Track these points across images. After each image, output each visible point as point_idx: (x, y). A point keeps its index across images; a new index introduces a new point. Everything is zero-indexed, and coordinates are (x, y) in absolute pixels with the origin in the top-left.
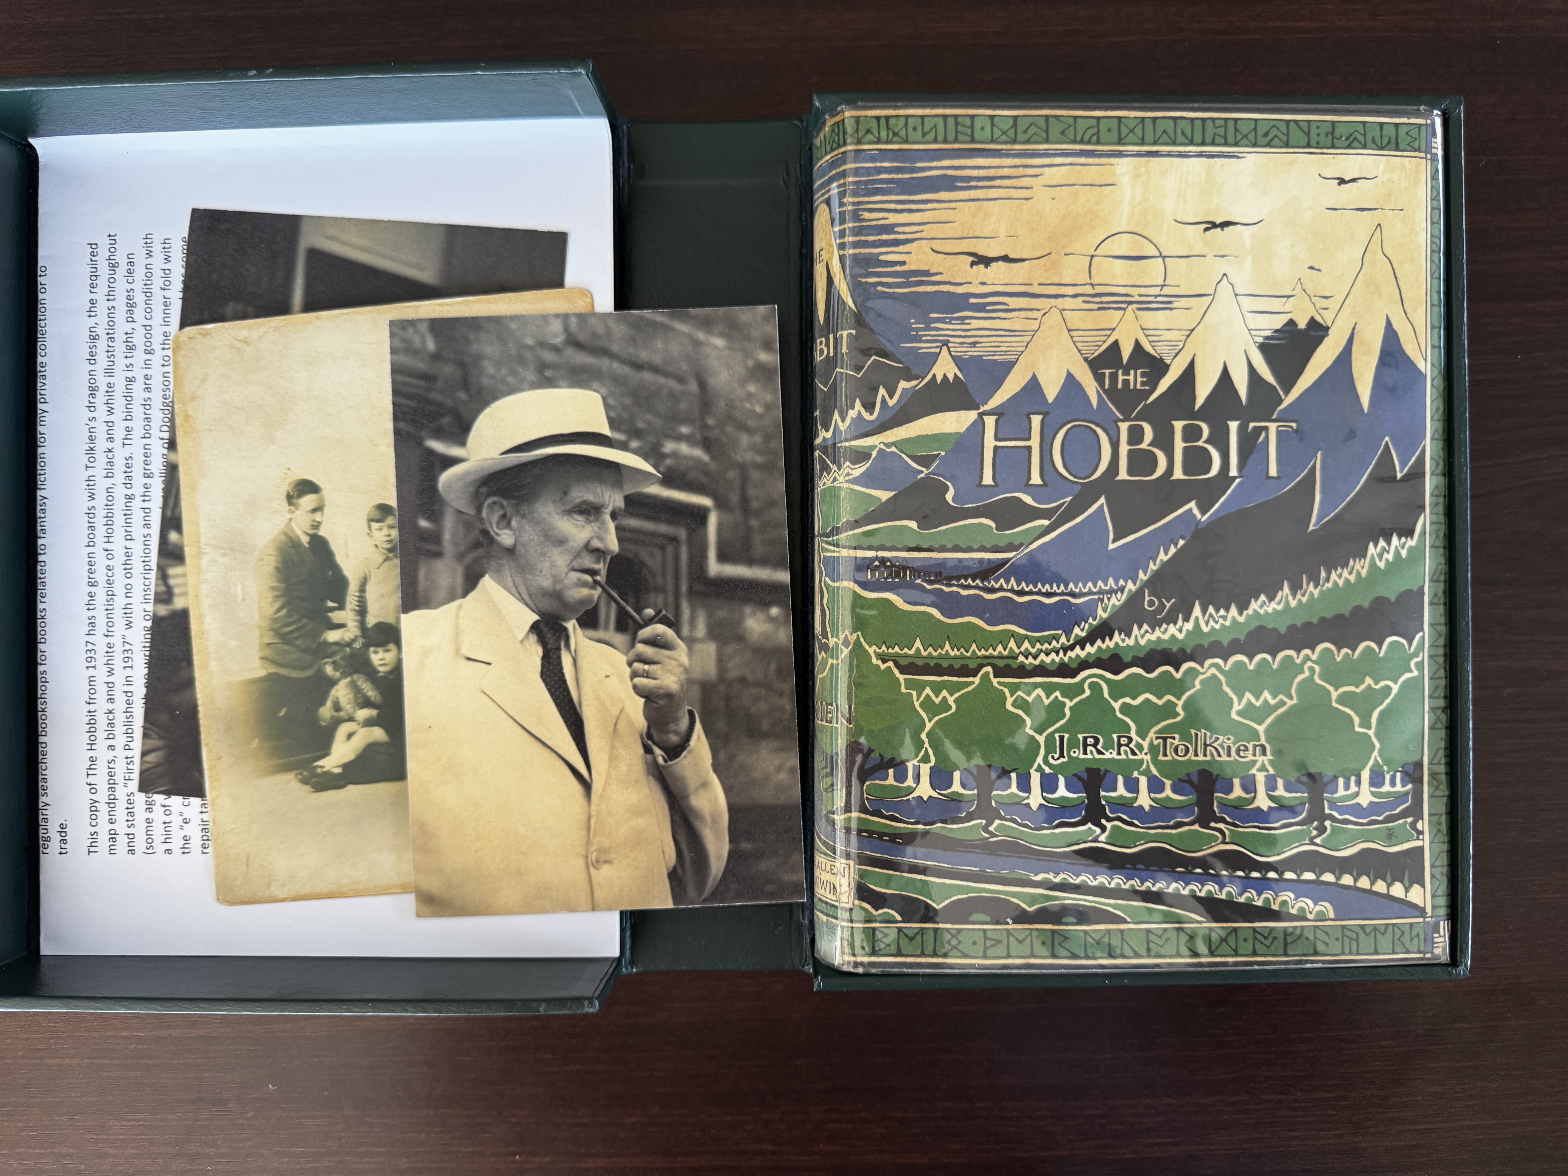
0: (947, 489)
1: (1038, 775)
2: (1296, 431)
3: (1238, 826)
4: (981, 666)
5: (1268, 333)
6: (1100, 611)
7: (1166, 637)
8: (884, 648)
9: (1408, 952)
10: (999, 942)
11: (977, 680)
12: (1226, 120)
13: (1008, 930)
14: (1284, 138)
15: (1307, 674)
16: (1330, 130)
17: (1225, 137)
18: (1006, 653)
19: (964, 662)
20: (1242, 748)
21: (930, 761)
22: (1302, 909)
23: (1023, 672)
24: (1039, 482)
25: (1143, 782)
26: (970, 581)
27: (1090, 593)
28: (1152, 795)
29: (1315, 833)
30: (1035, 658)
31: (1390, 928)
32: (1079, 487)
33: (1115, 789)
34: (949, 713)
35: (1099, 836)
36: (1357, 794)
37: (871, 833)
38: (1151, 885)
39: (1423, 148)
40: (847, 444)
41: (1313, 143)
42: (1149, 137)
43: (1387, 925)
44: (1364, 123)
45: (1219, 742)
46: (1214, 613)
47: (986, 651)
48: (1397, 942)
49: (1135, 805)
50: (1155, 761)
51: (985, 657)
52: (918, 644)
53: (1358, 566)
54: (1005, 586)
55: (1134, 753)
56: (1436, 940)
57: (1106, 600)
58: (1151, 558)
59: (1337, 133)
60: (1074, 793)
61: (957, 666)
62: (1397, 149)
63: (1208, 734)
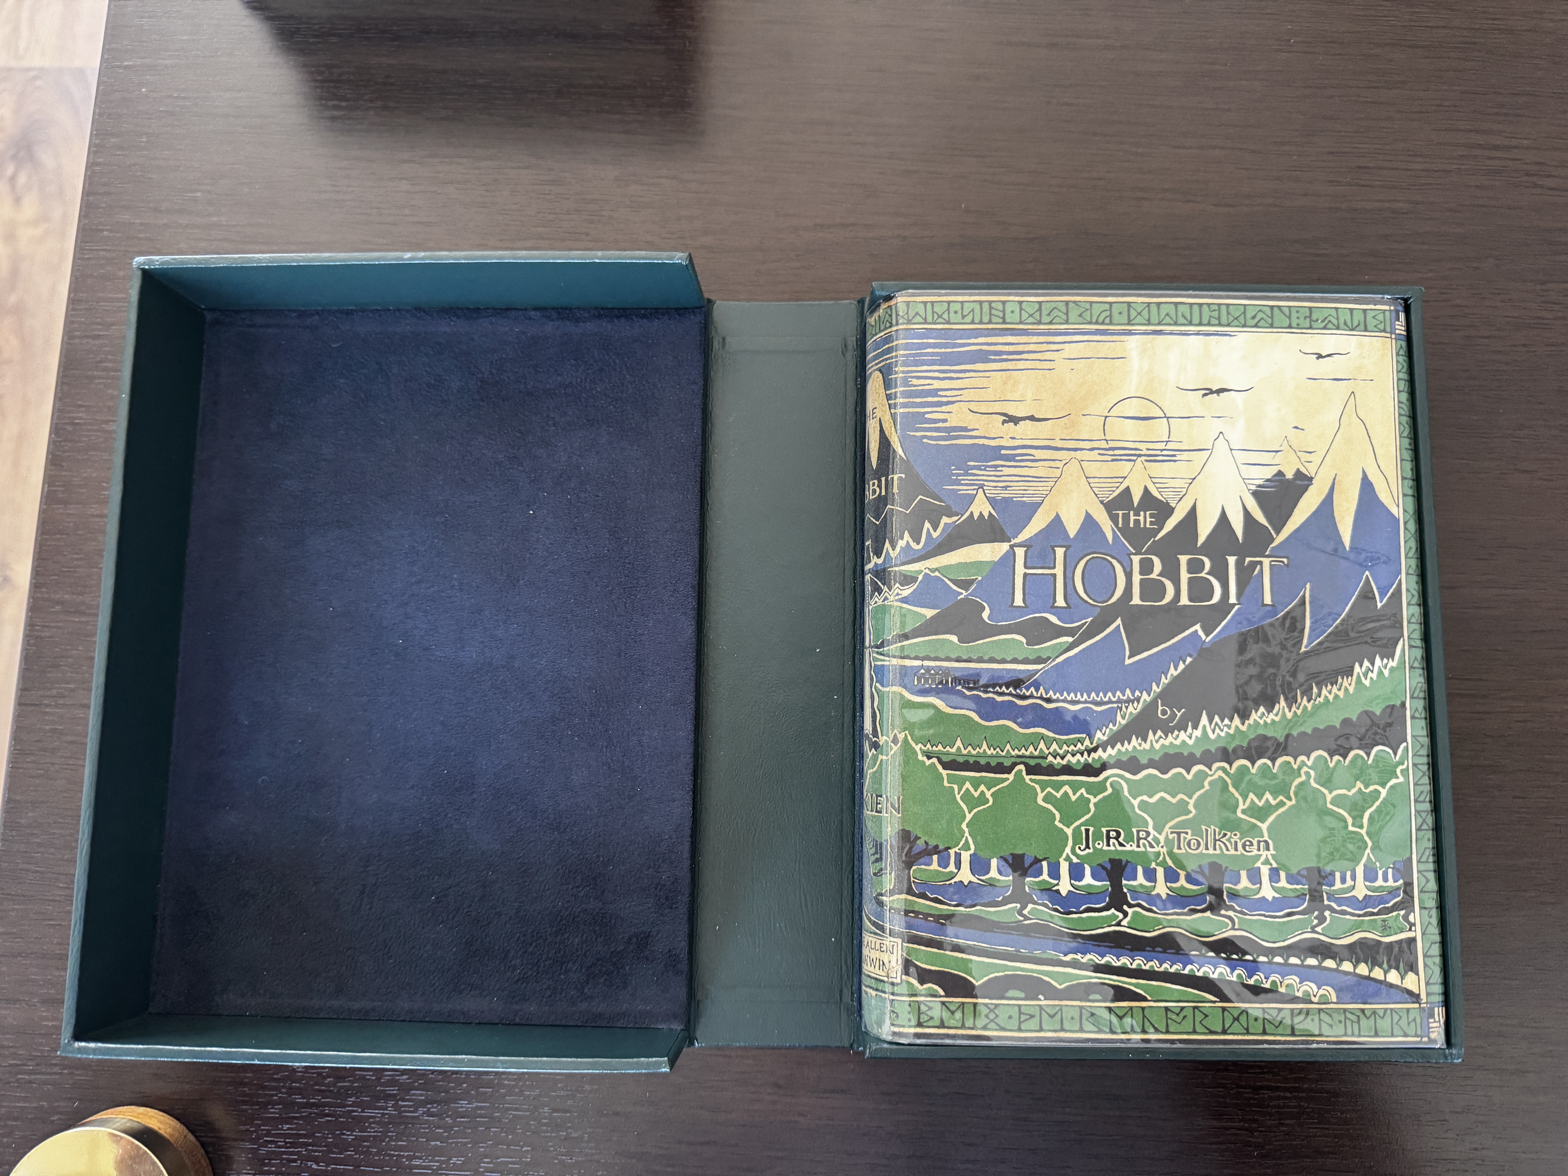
0: (984, 608)
1: (1067, 863)
2: (1287, 565)
3: (1246, 914)
4: (1015, 764)
5: (1261, 482)
6: (1119, 718)
7: (1178, 742)
8: (929, 746)
9: (1406, 1035)
10: (1032, 1016)
11: (1011, 777)
12: (1220, 305)
13: (1040, 1006)
14: (1270, 321)
15: (1303, 778)
16: (1308, 314)
17: (1219, 319)
18: (1036, 753)
19: (1000, 760)
20: (1248, 843)
21: (970, 849)
22: (1307, 993)
23: (1051, 770)
24: (1063, 604)
25: (1160, 872)
26: (1004, 688)
27: (1110, 702)
28: (1169, 884)
29: (1316, 922)
30: (1063, 758)
31: (1389, 1012)
32: (1099, 609)
33: (1135, 879)
34: (987, 805)
35: (1121, 920)
36: (1354, 887)
37: (917, 913)
38: (1168, 967)
39: (1388, 329)
40: (897, 569)
41: (1294, 324)
42: (1155, 319)
43: (1386, 1010)
44: (1337, 309)
45: (1227, 837)
46: (1219, 722)
47: (1019, 751)
48: (1394, 1025)
49: (1153, 893)
50: (1171, 854)
51: (1019, 756)
52: (959, 743)
53: (1345, 684)
54: (1035, 694)
55: (1152, 846)
56: (1431, 1025)
57: (1124, 709)
58: (1163, 672)
59: (1314, 317)
60: (1099, 881)
61: (993, 764)
62: (1366, 330)
63: (1217, 830)
